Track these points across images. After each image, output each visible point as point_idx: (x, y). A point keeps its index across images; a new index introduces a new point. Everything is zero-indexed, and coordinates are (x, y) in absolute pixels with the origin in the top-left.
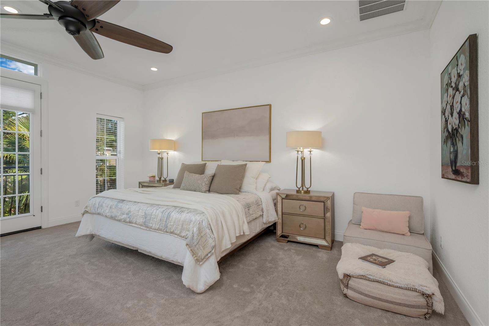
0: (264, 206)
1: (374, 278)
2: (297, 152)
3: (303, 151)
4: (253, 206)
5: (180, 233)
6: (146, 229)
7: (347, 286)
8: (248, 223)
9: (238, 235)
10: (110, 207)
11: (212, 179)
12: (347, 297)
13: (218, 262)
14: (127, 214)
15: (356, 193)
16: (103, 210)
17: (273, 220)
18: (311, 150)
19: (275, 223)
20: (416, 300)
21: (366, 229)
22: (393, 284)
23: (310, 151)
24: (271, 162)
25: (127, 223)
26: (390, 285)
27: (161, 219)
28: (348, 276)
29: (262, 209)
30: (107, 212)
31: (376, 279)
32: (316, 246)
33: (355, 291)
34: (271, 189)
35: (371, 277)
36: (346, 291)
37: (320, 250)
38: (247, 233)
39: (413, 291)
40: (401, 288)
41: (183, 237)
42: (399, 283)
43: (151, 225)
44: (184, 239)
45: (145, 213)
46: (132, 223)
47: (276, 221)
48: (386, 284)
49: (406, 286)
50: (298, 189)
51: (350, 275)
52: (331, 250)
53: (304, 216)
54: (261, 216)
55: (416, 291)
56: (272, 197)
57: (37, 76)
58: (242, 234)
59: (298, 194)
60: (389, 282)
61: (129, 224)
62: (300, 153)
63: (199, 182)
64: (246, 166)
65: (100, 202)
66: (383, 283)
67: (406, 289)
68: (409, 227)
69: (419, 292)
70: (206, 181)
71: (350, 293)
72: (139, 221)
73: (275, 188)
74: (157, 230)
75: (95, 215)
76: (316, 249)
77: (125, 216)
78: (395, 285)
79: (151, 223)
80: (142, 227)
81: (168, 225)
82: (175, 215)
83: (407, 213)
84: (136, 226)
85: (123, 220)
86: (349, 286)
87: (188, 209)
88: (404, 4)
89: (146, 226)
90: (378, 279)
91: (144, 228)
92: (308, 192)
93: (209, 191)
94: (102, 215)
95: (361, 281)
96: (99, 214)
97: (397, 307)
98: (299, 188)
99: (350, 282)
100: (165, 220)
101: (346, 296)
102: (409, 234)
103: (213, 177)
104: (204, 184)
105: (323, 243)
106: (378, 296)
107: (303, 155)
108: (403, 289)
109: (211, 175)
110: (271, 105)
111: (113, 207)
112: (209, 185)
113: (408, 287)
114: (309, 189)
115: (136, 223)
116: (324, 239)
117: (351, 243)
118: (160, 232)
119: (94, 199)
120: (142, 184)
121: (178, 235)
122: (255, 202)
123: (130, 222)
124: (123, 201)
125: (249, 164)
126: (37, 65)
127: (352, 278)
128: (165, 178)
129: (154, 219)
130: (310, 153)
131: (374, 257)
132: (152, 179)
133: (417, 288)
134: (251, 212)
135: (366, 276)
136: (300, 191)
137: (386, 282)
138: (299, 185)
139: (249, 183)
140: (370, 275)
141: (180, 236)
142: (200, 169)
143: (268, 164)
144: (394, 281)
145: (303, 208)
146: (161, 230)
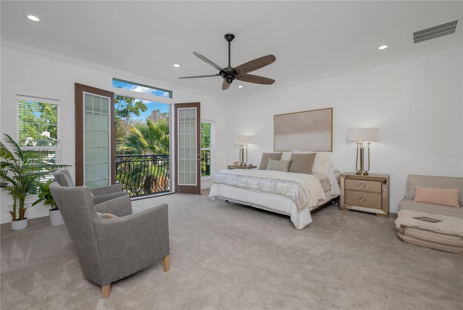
0: (331, 183)
1: (425, 228)
2: (357, 144)
3: (362, 143)
4: (325, 182)
5: (285, 194)
6: (260, 192)
7: (403, 234)
8: (324, 192)
9: (319, 199)
10: (232, 179)
11: (290, 164)
12: (404, 241)
13: (310, 212)
14: (245, 183)
15: (410, 175)
16: (226, 181)
17: (338, 194)
18: (369, 142)
19: (339, 196)
20: (458, 242)
21: (419, 202)
22: (440, 232)
23: (369, 144)
24: (332, 151)
25: (246, 188)
26: (437, 233)
27: (271, 186)
28: (404, 227)
29: (330, 186)
30: (230, 182)
31: (426, 228)
32: (375, 214)
33: (409, 236)
34: (334, 172)
35: (423, 228)
36: (402, 236)
37: (378, 217)
38: (324, 198)
39: (455, 236)
40: (446, 234)
41: (287, 196)
42: (444, 231)
43: (264, 189)
44: (288, 197)
45: (258, 183)
46: (250, 188)
47: (340, 195)
48: (434, 232)
49: (450, 233)
50: (357, 172)
51: (406, 226)
52: (387, 218)
53: (364, 191)
54: (329, 189)
55: (458, 237)
56: (336, 177)
57: (172, 98)
58: (321, 199)
59: (357, 175)
60: (436, 231)
61: (246, 189)
62: (359, 144)
63: (281, 165)
64: (316, 154)
65: (223, 177)
66: (432, 231)
67: (450, 235)
68: (458, 201)
69: (460, 237)
70: (286, 165)
71: (405, 237)
72: (255, 187)
73: (337, 171)
74: (268, 192)
75: (220, 185)
76: (375, 216)
77: (242, 185)
78: (441, 232)
79: (264, 188)
80: (257, 191)
81: (277, 189)
82: (280, 184)
83: (457, 190)
84: (252, 190)
85: (243, 187)
86: (405, 233)
87: (288, 180)
88: (456, 25)
89: (260, 190)
90: (428, 229)
91: (258, 191)
92: (366, 174)
93: (288, 171)
94: (226, 184)
95: (414, 230)
96: (223, 183)
97: (442, 246)
98: (359, 171)
99: (405, 231)
100: (274, 187)
101: (402, 240)
102: (458, 206)
103: (291, 162)
104: (284, 167)
105: (381, 212)
106: (427, 239)
107: (362, 146)
108: (447, 235)
109: (289, 161)
110: (332, 108)
111: (234, 179)
112: (288, 168)
113: (451, 234)
114: (367, 172)
115: (252, 189)
116: (382, 209)
117: (406, 209)
118: (270, 193)
119: (218, 174)
120: (230, 167)
121: (284, 195)
122: (326, 180)
123: (248, 188)
124: (240, 176)
125: (318, 154)
126: (172, 92)
127: (407, 228)
128: (245, 164)
129: (266, 186)
130: (369, 145)
131: (425, 218)
132: (236, 164)
133: (459, 234)
134: (324, 186)
135: (419, 227)
136: (359, 174)
137: (434, 230)
138: (359, 169)
139: (317, 167)
140: (421, 226)
141: (285, 196)
142: (278, 157)
143: (331, 153)
144: (440, 229)
145: (362, 186)
146: (271, 192)
